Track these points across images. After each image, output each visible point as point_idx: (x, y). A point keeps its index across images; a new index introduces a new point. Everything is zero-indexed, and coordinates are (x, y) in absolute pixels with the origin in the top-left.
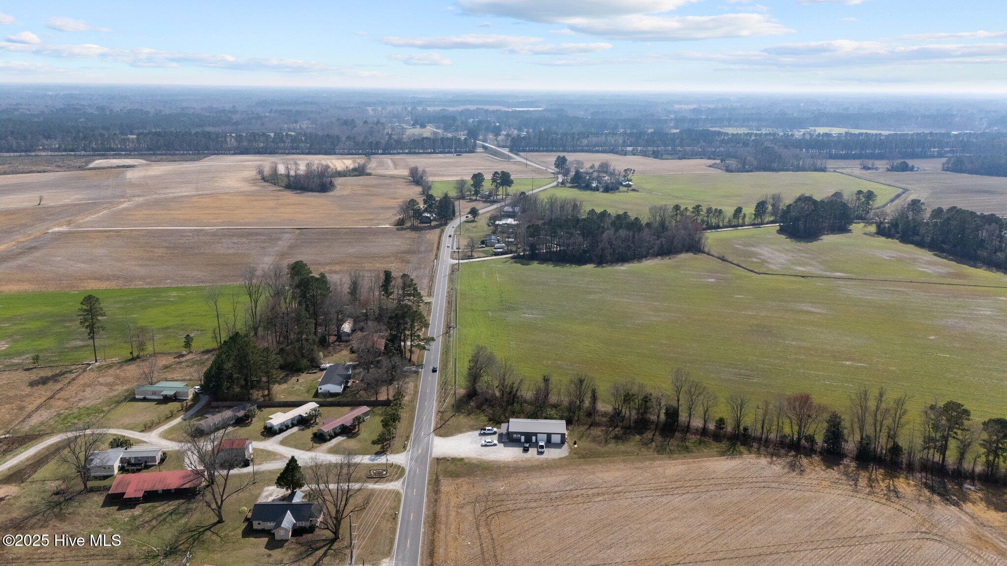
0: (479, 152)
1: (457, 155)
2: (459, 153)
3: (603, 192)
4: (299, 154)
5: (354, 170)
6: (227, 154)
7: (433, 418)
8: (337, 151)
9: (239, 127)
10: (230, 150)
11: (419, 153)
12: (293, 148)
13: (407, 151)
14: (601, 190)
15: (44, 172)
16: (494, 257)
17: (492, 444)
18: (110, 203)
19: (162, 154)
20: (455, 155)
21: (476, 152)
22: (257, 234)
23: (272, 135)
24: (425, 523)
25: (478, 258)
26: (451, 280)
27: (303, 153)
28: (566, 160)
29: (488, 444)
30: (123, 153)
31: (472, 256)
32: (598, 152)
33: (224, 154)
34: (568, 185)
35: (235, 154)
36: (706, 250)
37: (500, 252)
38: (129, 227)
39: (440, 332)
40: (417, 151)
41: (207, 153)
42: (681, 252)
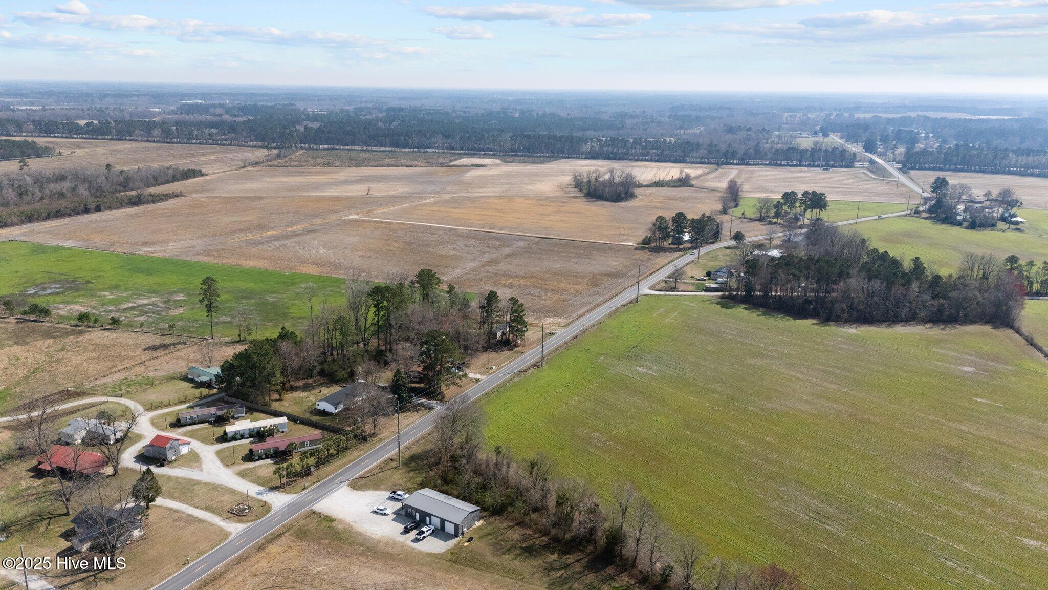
0: (857, 167)
1: (824, 169)
2: (827, 166)
3: (967, 228)
4: (648, 161)
5: (680, 180)
6: (579, 158)
7: (374, 464)
8: (688, 159)
9: (621, 132)
10: (582, 154)
11: (781, 165)
12: (643, 154)
13: (767, 162)
14: (965, 224)
15: (411, 166)
16: (703, 293)
17: (383, 512)
18: (419, 197)
19: (522, 156)
20: (822, 169)
21: (855, 167)
22: (491, 238)
23: (631, 140)
24: (199, 581)
25: (681, 291)
26: (610, 315)
27: (652, 161)
28: (947, 183)
29: (378, 511)
30: (491, 153)
31: (675, 288)
32: (1032, 175)
33: (577, 158)
34: (924, 215)
35: (586, 158)
36: (1017, 324)
37: (713, 288)
38: (406, 221)
39: (515, 370)
40: (779, 162)
41: (561, 157)
42: (973, 322)
